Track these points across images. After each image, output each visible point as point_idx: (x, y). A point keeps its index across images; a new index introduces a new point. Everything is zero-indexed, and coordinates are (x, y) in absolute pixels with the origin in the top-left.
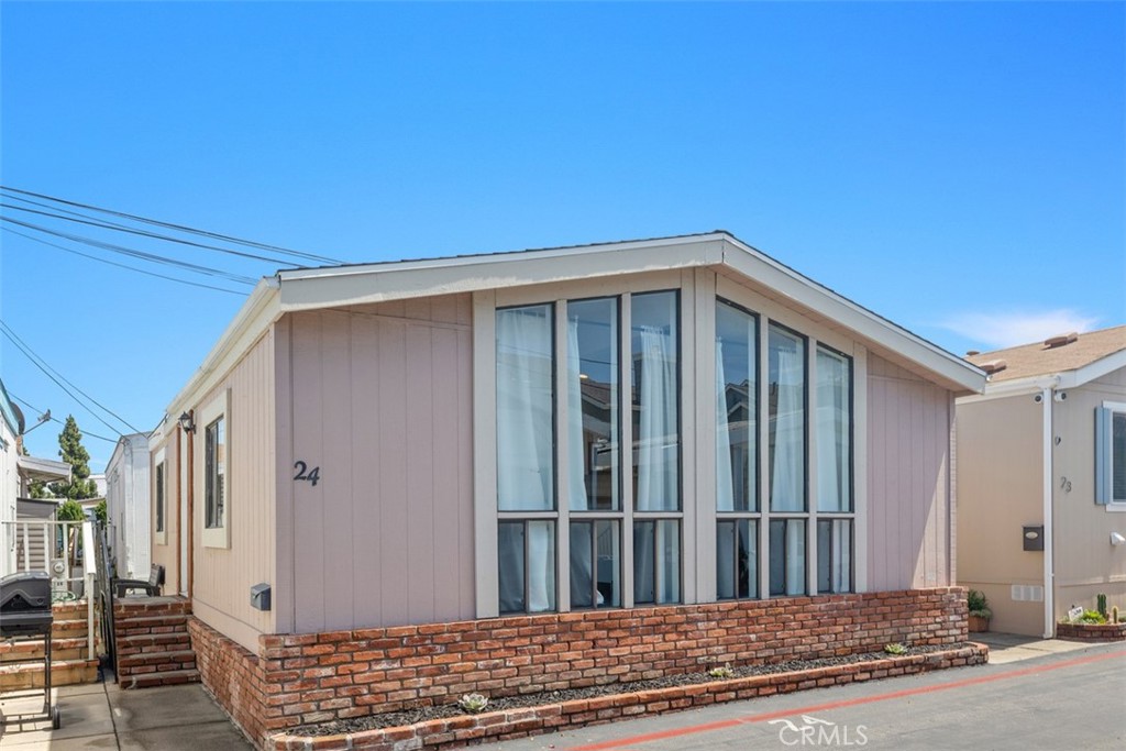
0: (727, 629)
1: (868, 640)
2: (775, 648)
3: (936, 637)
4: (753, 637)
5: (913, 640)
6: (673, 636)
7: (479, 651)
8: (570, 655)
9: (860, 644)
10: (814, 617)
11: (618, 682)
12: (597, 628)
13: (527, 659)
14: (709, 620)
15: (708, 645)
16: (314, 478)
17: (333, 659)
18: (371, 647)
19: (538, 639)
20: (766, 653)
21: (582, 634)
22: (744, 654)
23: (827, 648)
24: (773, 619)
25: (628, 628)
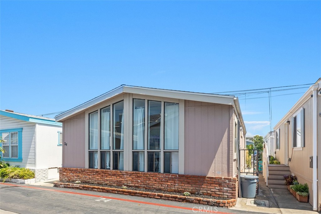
0: (132, 178)
1: (181, 189)
2: (146, 185)
3: (215, 194)
4: (139, 181)
5: (203, 193)
6: (119, 177)
7: (84, 174)
8: (98, 177)
9: (178, 190)
10: (159, 179)
11: (107, 185)
12: (103, 173)
13: (91, 177)
14: (127, 175)
15: (127, 181)
16: (66, 145)
17: (66, 172)
18: (70, 171)
19: (92, 173)
20: (143, 186)
21: (100, 174)
22: (137, 185)
23: (164, 188)
24: (145, 177)
25: (109, 174)
